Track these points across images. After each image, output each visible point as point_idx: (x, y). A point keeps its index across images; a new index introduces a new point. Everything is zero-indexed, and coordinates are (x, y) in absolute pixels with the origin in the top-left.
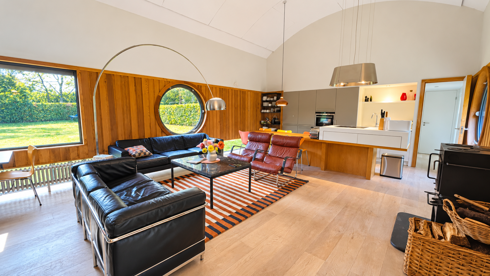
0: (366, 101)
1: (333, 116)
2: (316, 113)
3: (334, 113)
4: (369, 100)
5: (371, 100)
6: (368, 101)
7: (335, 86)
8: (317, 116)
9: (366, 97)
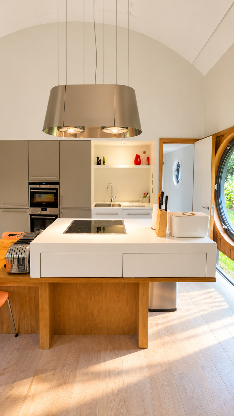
0: (98, 164)
1: (57, 189)
2: (30, 183)
3: (58, 183)
4: (102, 162)
5: (104, 164)
6: (100, 164)
7: (56, 135)
8: (31, 189)
9: (98, 158)
